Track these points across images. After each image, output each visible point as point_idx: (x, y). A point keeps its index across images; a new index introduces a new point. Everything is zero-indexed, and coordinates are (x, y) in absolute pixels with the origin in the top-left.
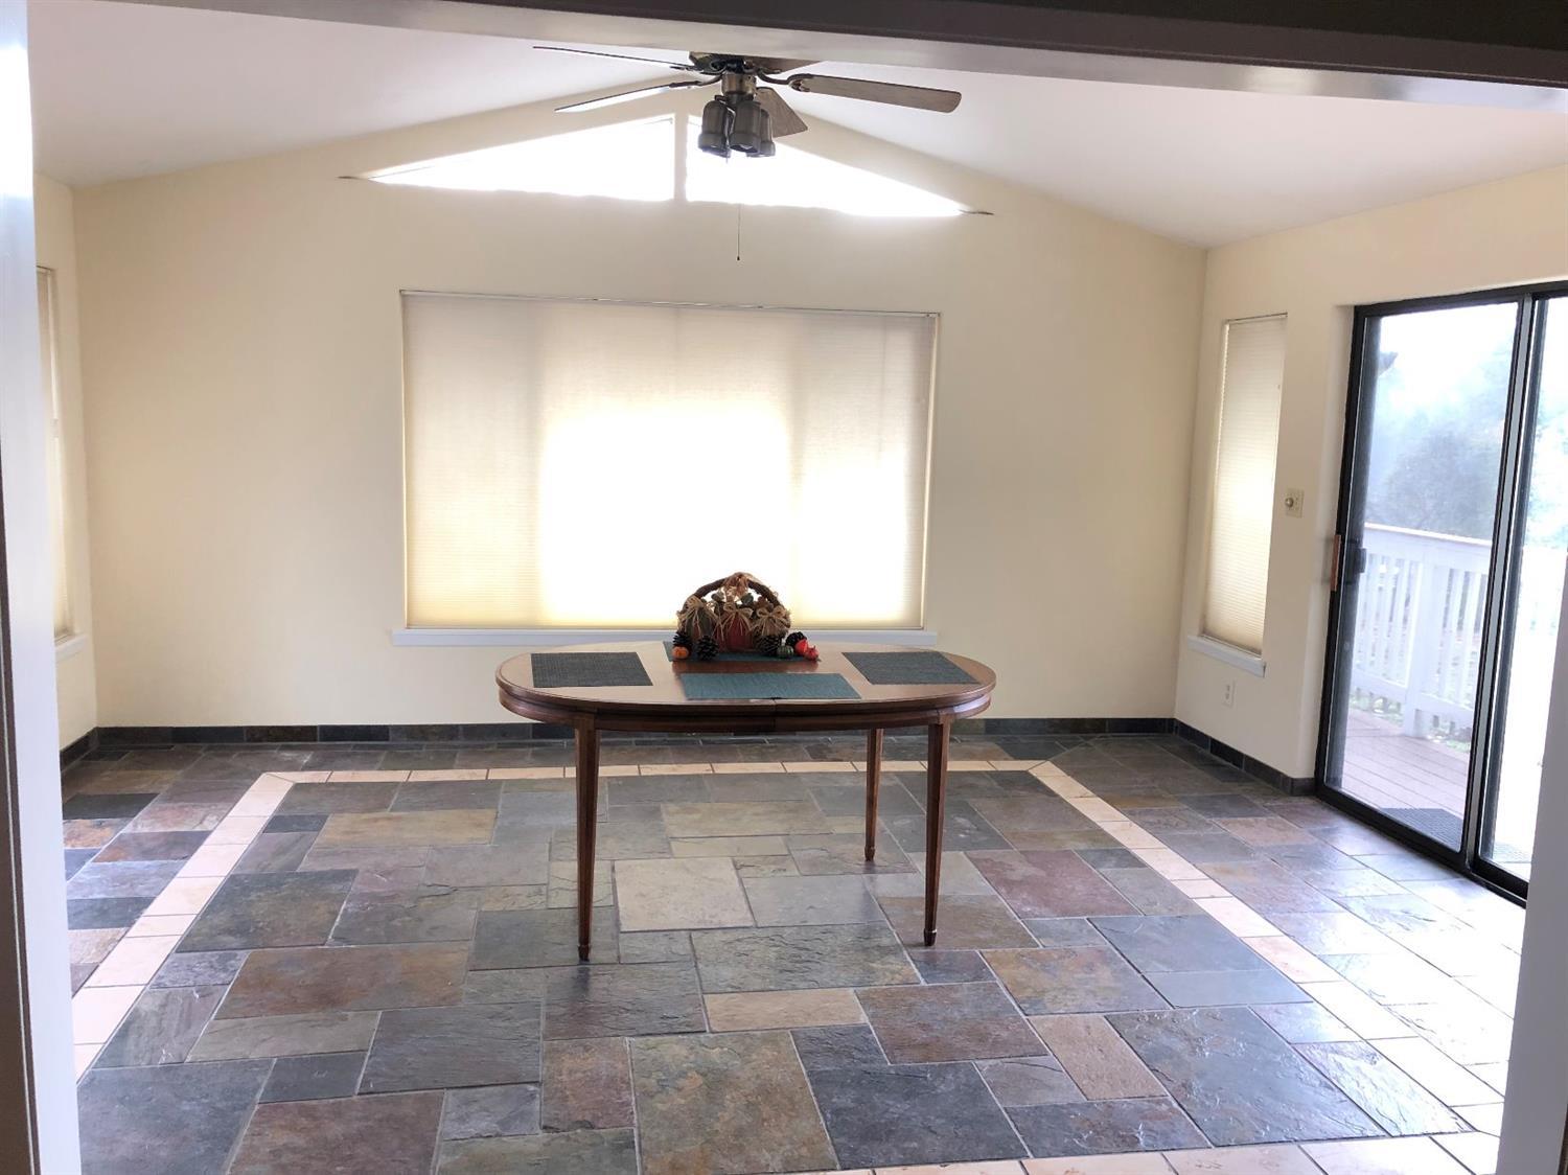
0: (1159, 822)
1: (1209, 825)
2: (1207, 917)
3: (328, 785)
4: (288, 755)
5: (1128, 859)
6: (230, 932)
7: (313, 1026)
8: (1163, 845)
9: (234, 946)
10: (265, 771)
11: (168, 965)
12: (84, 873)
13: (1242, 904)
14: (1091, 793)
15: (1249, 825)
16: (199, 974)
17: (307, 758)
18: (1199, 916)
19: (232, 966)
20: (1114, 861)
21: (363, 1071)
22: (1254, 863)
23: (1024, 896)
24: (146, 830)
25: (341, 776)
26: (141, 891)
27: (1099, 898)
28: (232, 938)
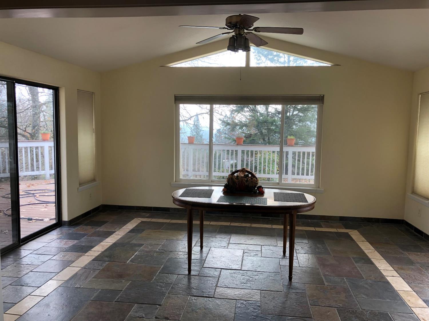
0: (385, 251)
1: (403, 254)
2: (388, 283)
3: (150, 222)
4: (144, 214)
5: (369, 262)
6: (107, 257)
7: (113, 283)
8: (383, 258)
9: (106, 260)
10: (136, 218)
11: (89, 263)
12: (83, 239)
13: (403, 280)
14: (366, 240)
15: (418, 255)
16: (95, 266)
17: (148, 215)
18: (384, 282)
19: (103, 265)
20: (363, 261)
21: (119, 296)
22: (413, 267)
23: (328, 269)
24: (102, 230)
25: (154, 220)
26: (93, 244)
27: (353, 272)
28: (106, 258)
